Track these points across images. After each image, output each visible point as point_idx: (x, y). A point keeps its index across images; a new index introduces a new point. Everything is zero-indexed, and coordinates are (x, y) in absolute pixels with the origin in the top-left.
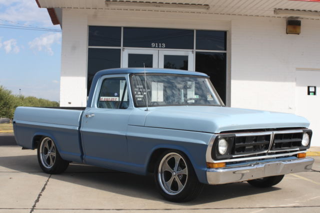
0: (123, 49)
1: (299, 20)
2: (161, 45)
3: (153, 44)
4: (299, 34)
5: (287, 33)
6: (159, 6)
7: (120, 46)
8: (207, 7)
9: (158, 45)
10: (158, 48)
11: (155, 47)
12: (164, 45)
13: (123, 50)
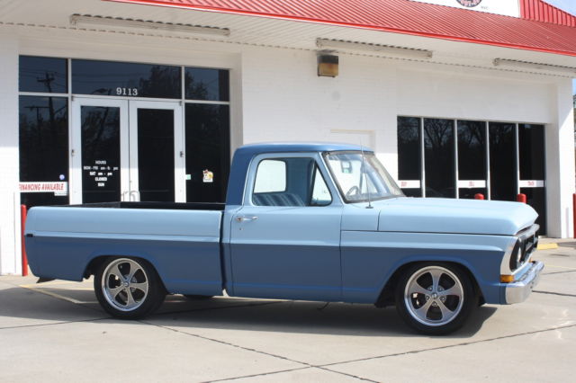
0: (72, 97)
1: (334, 54)
2: (132, 92)
3: (119, 90)
4: (333, 77)
5: (319, 75)
6: (156, 28)
7: (67, 92)
8: (226, 31)
9: (127, 92)
10: (127, 95)
11: (122, 95)
12: (136, 91)
13: (72, 100)
